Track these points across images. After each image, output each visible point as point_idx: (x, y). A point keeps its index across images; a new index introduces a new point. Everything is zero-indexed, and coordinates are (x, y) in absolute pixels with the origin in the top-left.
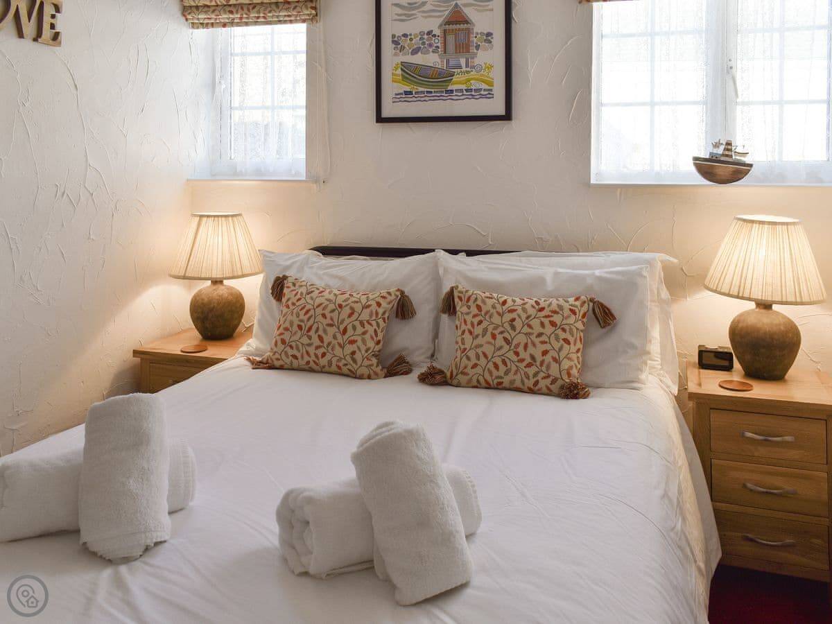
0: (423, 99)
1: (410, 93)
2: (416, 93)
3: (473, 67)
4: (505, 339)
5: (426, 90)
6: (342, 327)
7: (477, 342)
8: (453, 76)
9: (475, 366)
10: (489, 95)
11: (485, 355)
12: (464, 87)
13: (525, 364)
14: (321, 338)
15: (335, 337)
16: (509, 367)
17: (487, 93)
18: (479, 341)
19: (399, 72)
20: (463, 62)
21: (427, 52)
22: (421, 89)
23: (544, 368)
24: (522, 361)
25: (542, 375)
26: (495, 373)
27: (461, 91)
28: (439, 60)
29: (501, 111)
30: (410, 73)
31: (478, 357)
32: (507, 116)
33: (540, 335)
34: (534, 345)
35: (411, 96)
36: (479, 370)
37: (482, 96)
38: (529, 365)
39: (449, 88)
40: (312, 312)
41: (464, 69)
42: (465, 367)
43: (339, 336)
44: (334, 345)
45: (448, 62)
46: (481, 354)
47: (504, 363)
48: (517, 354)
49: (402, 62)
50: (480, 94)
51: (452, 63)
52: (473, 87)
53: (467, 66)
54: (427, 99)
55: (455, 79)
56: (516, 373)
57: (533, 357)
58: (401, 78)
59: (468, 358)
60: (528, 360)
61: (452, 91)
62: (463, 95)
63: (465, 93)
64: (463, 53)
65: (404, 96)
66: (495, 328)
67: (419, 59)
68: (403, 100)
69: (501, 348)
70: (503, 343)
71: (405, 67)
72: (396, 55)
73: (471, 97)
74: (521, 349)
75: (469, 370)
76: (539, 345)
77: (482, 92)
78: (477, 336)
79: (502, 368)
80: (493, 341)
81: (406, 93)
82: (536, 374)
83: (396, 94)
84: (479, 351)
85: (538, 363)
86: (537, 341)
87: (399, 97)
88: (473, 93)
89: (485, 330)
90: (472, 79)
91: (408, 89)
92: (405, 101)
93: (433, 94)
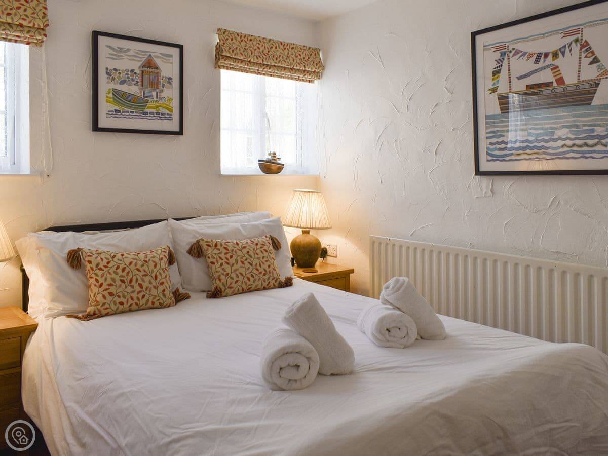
0: (127, 116)
1: (119, 111)
2: (123, 112)
3: (160, 98)
4: (249, 263)
5: (130, 110)
6: (153, 275)
7: (234, 268)
8: (148, 103)
9: (237, 281)
10: (170, 118)
11: (241, 274)
12: (154, 111)
13: (262, 274)
14: (141, 286)
15: (150, 283)
16: (255, 278)
17: (168, 116)
18: (235, 267)
19: (111, 95)
20: (154, 94)
21: (131, 84)
22: (126, 110)
23: (271, 275)
24: (261, 273)
25: (271, 278)
26: (248, 283)
27: (153, 113)
28: (139, 91)
29: (177, 129)
30: (119, 97)
31: (237, 276)
32: (180, 133)
33: (263, 257)
34: (263, 263)
35: (119, 114)
36: (239, 283)
37: (166, 118)
38: (264, 275)
39: (146, 111)
40: (127, 269)
41: (155, 99)
42: (231, 284)
43: (153, 281)
44: (151, 288)
45: (144, 93)
46: (239, 274)
47: (253, 276)
48: (257, 270)
49: (113, 89)
50: (165, 117)
51: (147, 94)
52: (161, 112)
53: (157, 97)
54: (130, 116)
55: (149, 105)
56: (259, 280)
57: (265, 270)
58: (112, 100)
59: (232, 278)
60: (263, 272)
61: (147, 113)
62: (154, 116)
63: (155, 115)
64: (154, 88)
65: (114, 113)
66: (242, 258)
67: (124, 88)
68: (114, 116)
69: (249, 268)
70: (249, 265)
71: (116, 93)
72: (108, 82)
73: (158, 118)
74: (258, 267)
75: (233, 285)
76: (265, 263)
77: (166, 116)
78: (233, 265)
79: (252, 279)
80: (243, 265)
81: (116, 111)
82: (269, 278)
83: (109, 112)
84: (237, 272)
85: (268, 273)
86: (264, 261)
87: (111, 113)
88: (160, 116)
89: (237, 261)
90: (160, 106)
91: (117, 108)
92: (115, 117)
93: (135, 114)
